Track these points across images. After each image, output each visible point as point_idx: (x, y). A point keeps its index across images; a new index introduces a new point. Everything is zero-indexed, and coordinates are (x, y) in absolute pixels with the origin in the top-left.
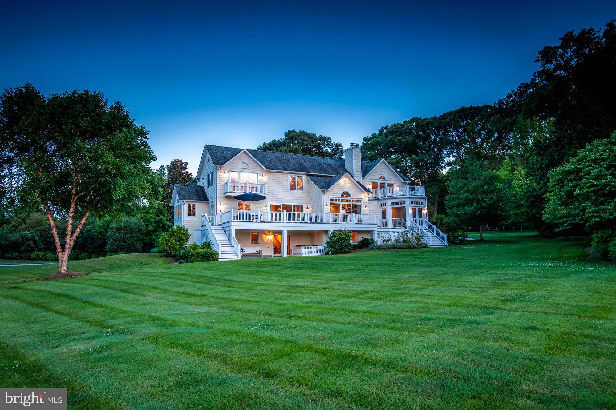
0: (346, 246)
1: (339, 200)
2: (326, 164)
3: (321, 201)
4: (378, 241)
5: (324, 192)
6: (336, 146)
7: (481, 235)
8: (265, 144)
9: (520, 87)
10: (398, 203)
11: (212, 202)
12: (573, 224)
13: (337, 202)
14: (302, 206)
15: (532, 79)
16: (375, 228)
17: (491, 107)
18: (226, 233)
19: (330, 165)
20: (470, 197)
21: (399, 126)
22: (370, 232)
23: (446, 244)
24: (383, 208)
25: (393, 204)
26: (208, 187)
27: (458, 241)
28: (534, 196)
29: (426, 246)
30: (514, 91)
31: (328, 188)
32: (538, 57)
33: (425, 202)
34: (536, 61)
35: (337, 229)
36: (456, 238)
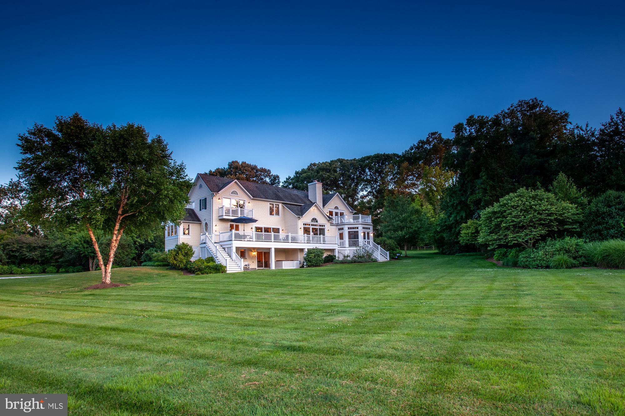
0: (320, 261)
1: (309, 225)
2: (294, 195)
3: (296, 225)
4: (339, 256)
5: (299, 218)
6: (273, 177)
7: (406, 252)
8: (210, 171)
9: (419, 142)
10: (353, 228)
11: (206, 224)
12: (499, 244)
13: (308, 226)
14: (279, 229)
15: (427, 138)
16: (336, 247)
17: (398, 156)
18: (225, 250)
19: (297, 195)
20: (401, 224)
21: (328, 164)
22: (333, 250)
23: (388, 259)
24: (341, 232)
25: (349, 228)
26: (200, 210)
27: (396, 257)
28: (446, 225)
29: (375, 261)
30: (415, 145)
31: (302, 215)
32: (453, 130)
33: (371, 227)
34: (452, 132)
35: (312, 248)
36: (395, 255)
